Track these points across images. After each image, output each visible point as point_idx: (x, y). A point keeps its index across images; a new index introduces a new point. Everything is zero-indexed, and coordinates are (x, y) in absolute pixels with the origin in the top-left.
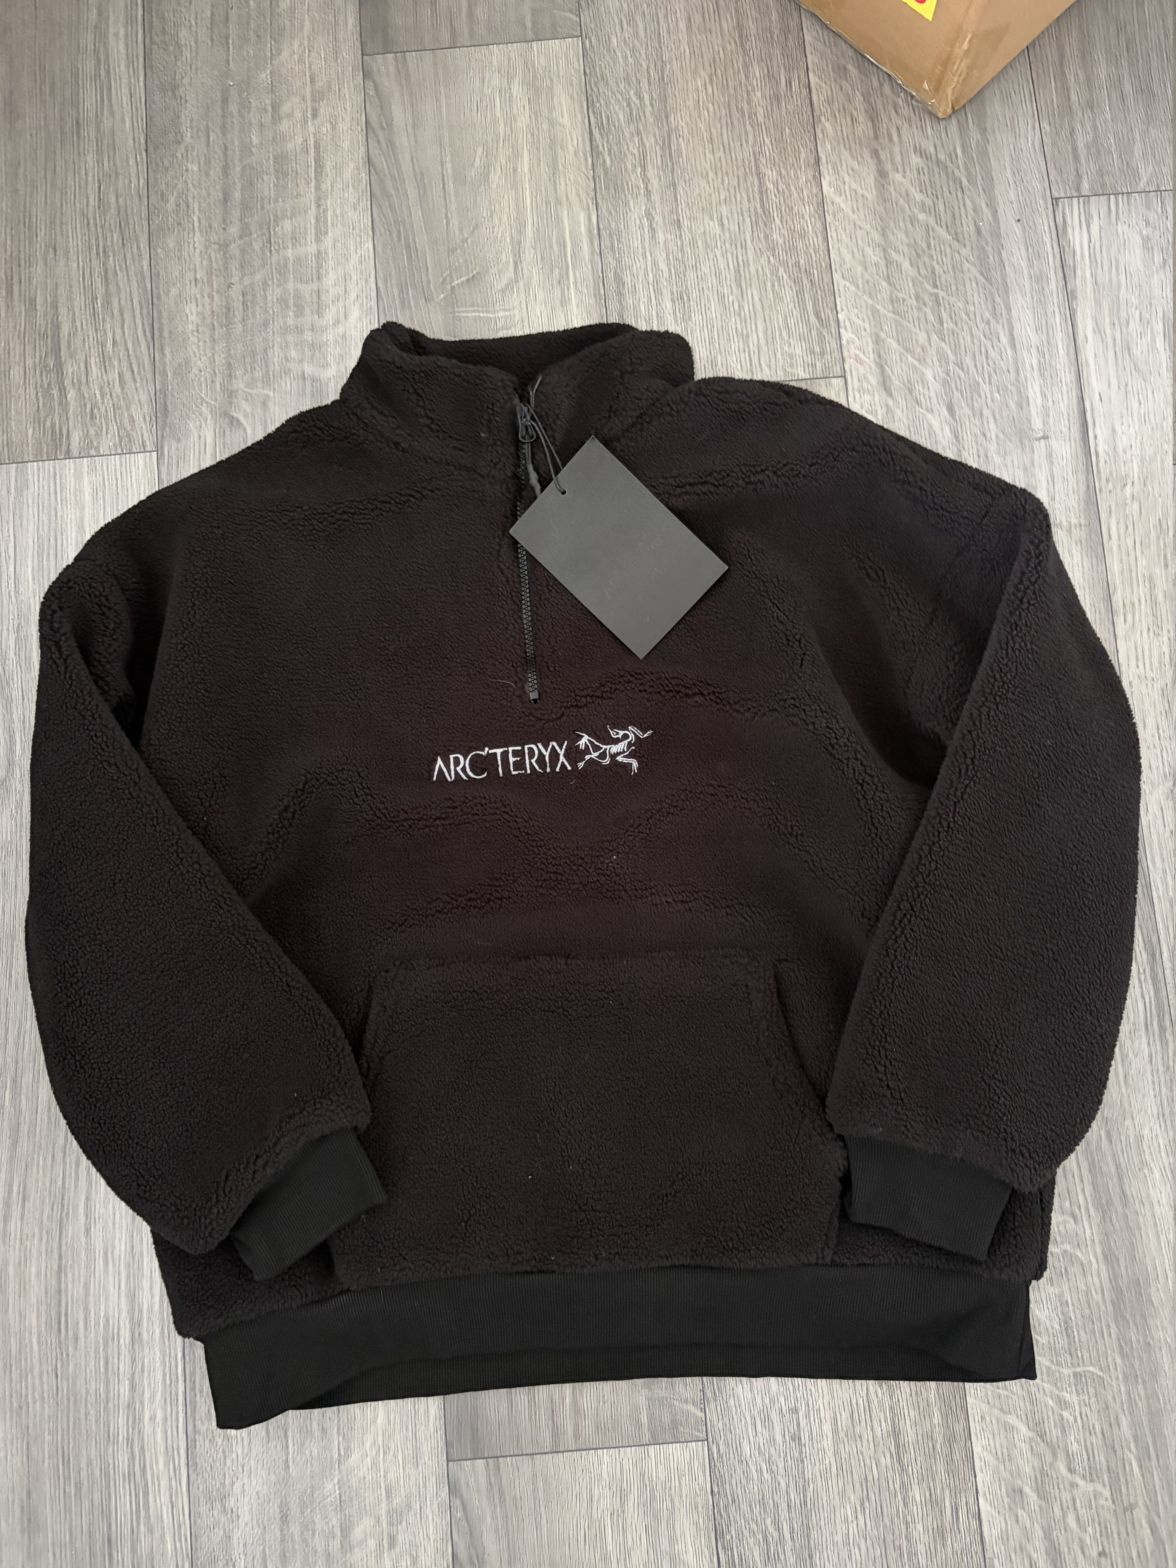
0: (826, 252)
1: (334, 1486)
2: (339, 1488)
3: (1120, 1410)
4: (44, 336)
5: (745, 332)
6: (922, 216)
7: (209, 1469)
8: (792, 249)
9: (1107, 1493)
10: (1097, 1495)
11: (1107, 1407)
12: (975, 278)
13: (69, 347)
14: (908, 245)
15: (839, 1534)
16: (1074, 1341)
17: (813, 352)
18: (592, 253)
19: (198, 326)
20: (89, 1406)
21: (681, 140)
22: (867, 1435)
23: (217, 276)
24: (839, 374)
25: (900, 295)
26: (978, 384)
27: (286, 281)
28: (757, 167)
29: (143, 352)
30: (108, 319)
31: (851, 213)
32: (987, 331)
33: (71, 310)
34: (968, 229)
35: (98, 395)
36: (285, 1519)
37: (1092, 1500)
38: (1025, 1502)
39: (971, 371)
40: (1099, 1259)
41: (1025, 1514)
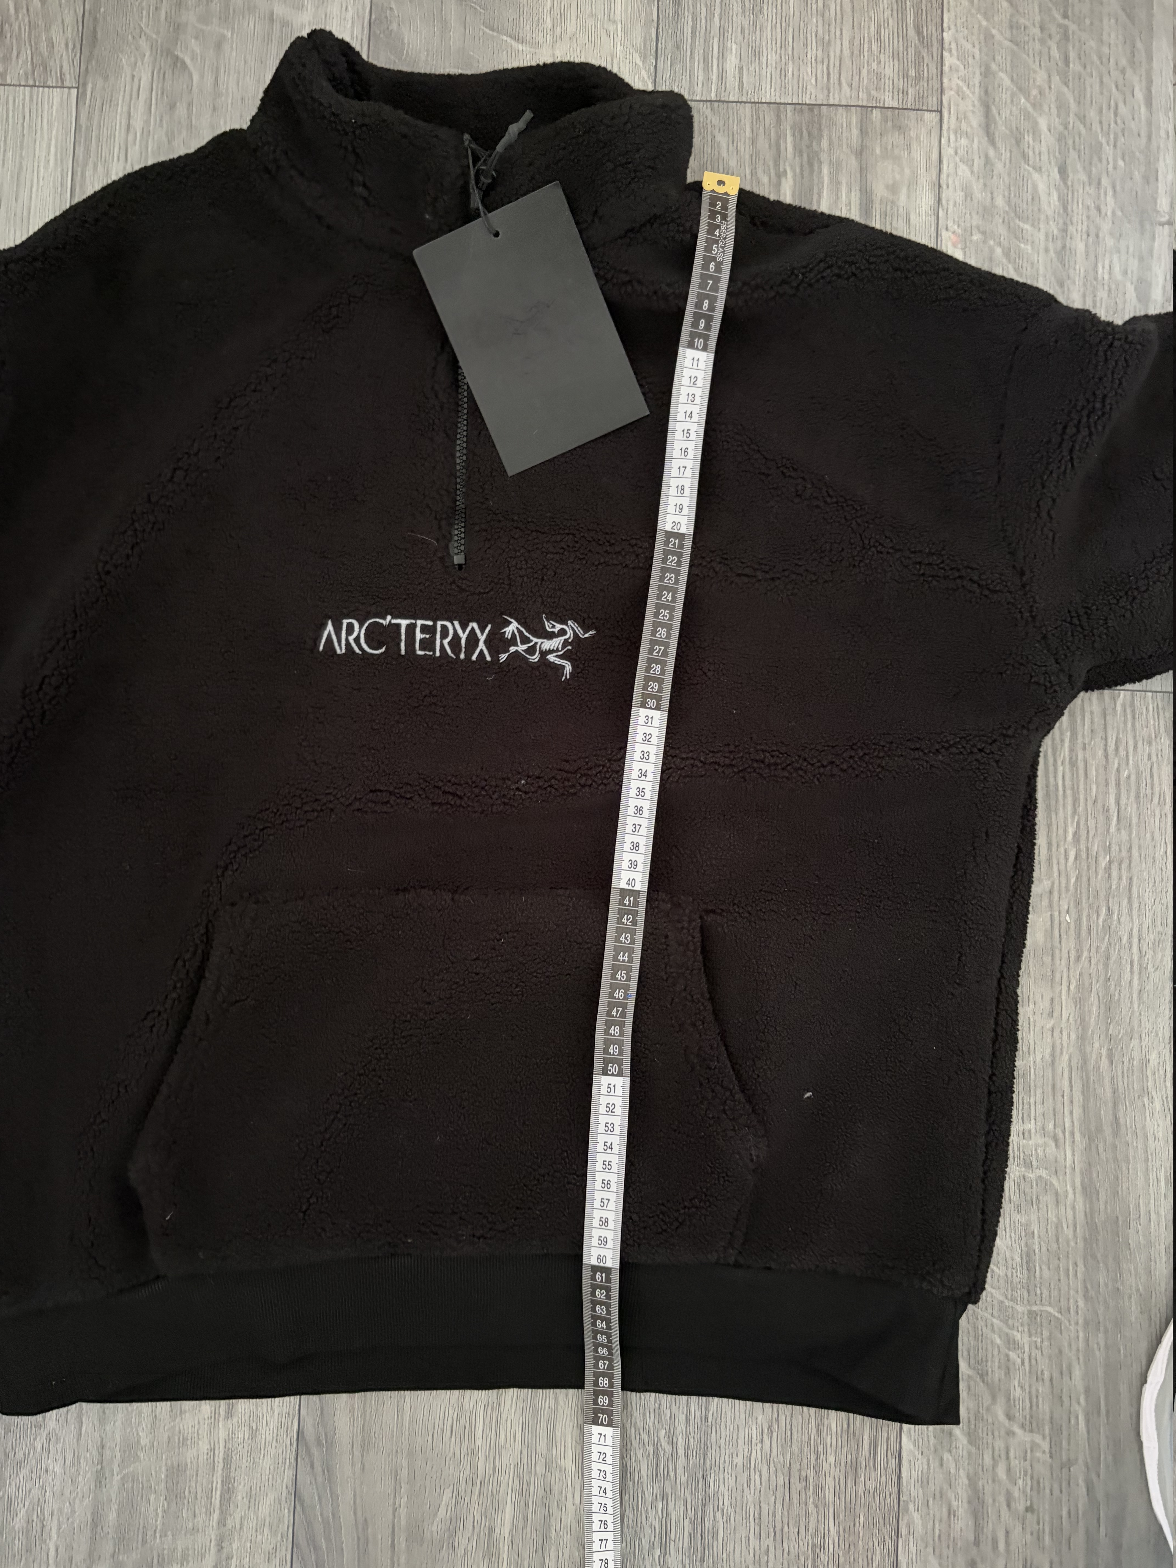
3: (1074, 1358)
5: (827, 38)
9: (1046, 1446)
10: (1034, 1446)
11: (1060, 1352)
12: (1116, 14)
15: (740, 1456)
16: (1035, 1278)
17: (906, 76)
24: (935, 108)
25: (1023, 21)
26: (1101, 144)
32: (1120, 81)
37: (1029, 1451)
38: (954, 1446)
39: (1094, 128)
40: (1077, 1191)
41: (950, 1458)
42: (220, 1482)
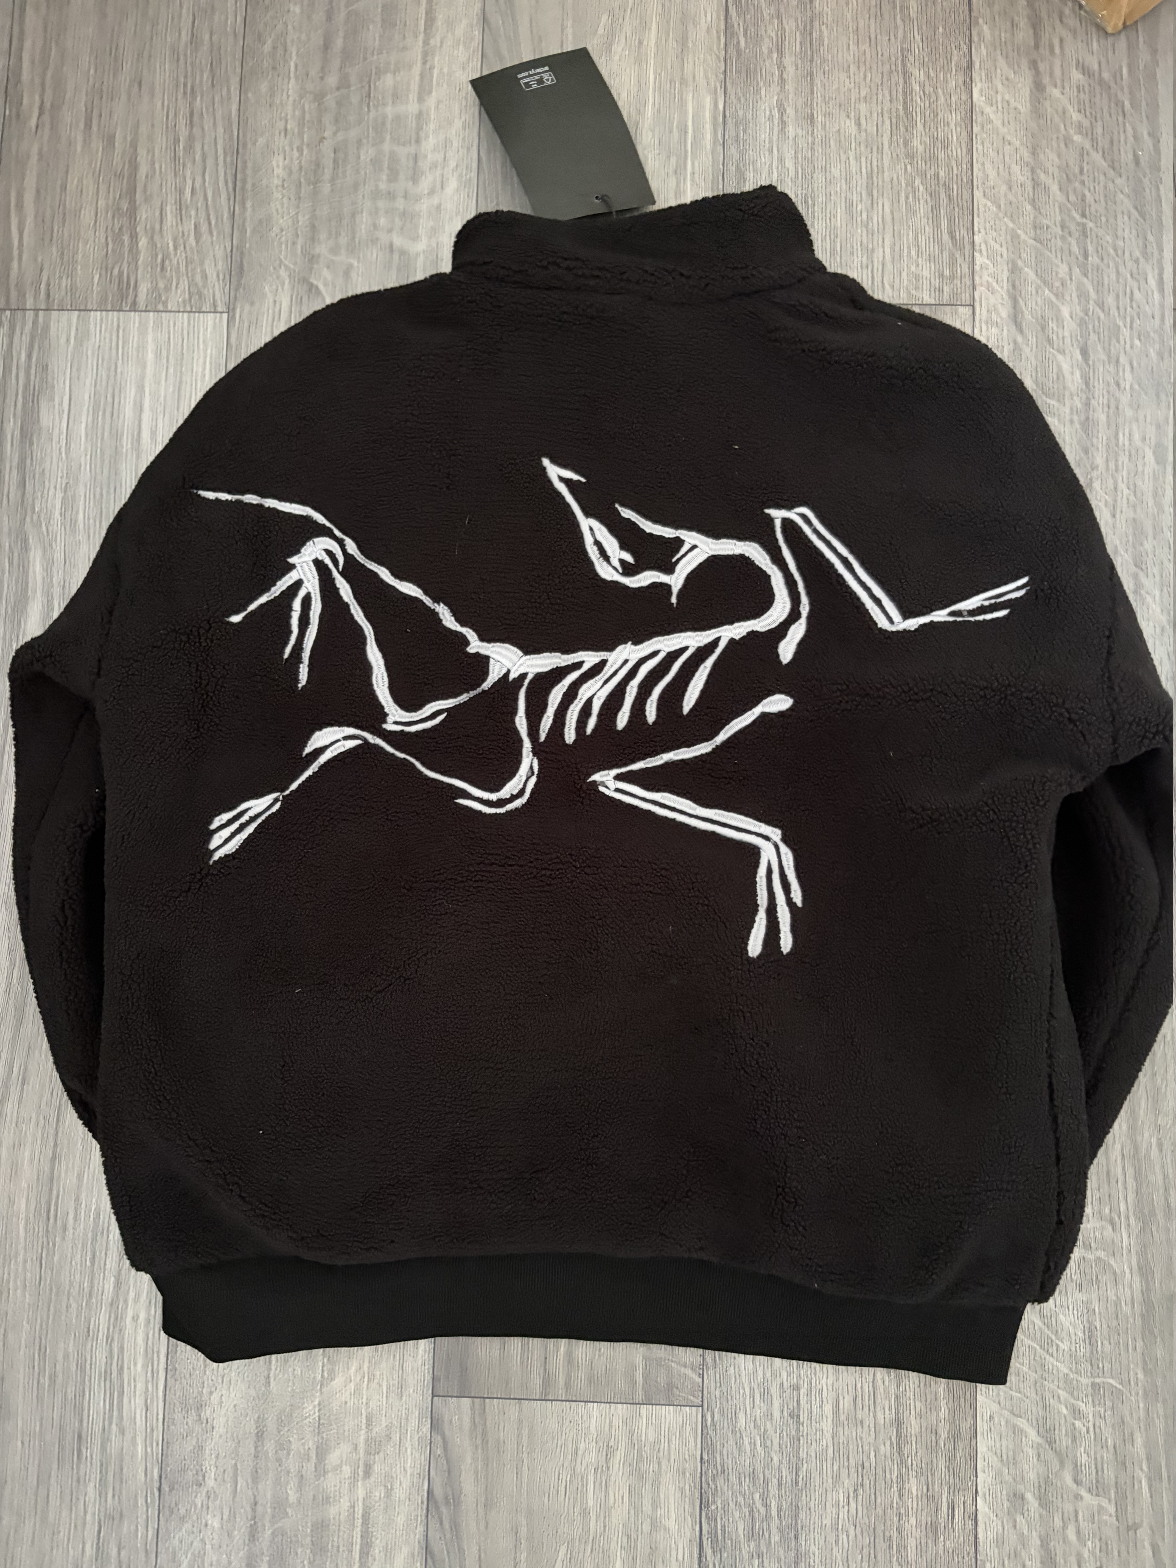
0: (969, 166)
1: (315, 1407)
2: (319, 1410)
3: (1136, 1426)
4: (119, 176)
5: (870, 246)
6: (1077, 138)
7: (188, 1376)
8: (933, 159)
9: (1112, 1509)
10: (1101, 1510)
11: (1123, 1422)
12: (1129, 212)
13: (145, 190)
14: (1059, 167)
15: (829, 1518)
16: (1097, 1353)
17: (941, 275)
18: (714, 143)
19: (284, 180)
20: (71, 1299)
21: (824, 28)
22: (869, 1421)
23: (309, 128)
24: (968, 303)
25: (1045, 222)
26: (1119, 327)
27: (382, 141)
28: (904, 65)
29: (223, 203)
30: (189, 165)
31: (1000, 126)
32: (1135, 271)
33: (150, 151)
34: (1126, 157)
35: (171, 245)
36: (260, 1435)
37: (1096, 1515)
38: (1026, 1508)
39: (1111, 312)
40: (1133, 1270)
41: (1023, 1520)
42: (359, 1537)
